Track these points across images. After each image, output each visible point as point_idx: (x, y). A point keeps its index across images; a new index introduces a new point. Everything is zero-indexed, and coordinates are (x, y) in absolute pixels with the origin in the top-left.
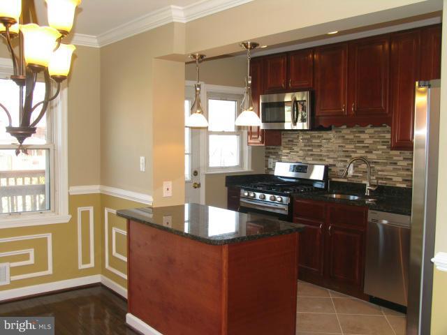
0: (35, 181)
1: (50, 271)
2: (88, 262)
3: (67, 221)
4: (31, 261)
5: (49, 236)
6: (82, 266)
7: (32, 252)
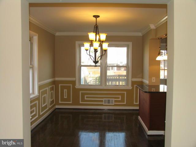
0: (123, 78)
1: (125, 103)
2: (137, 102)
3: (131, 89)
4: (120, 99)
5: (125, 93)
6: (135, 103)
7: (120, 96)
